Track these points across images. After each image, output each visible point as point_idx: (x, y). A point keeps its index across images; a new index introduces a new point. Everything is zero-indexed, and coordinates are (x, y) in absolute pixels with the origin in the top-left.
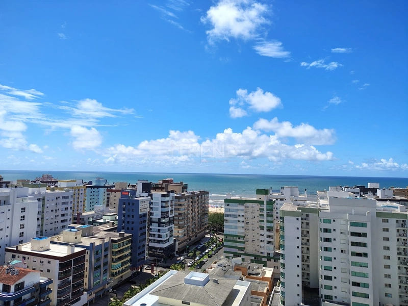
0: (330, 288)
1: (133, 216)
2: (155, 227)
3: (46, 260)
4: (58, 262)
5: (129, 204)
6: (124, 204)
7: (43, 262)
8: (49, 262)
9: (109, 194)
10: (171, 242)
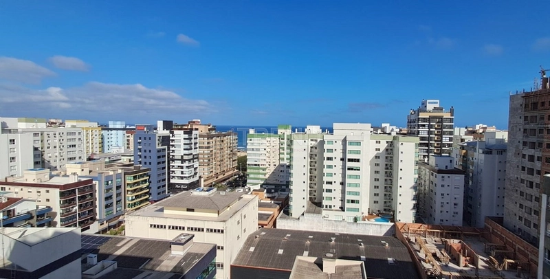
0: (331, 199)
1: (150, 151)
2: (178, 163)
3: (43, 190)
4: (57, 191)
5: (145, 138)
6: (140, 138)
7: (39, 192)
8: (48, 191)
9: (129, 137)
10: (196, 178)
